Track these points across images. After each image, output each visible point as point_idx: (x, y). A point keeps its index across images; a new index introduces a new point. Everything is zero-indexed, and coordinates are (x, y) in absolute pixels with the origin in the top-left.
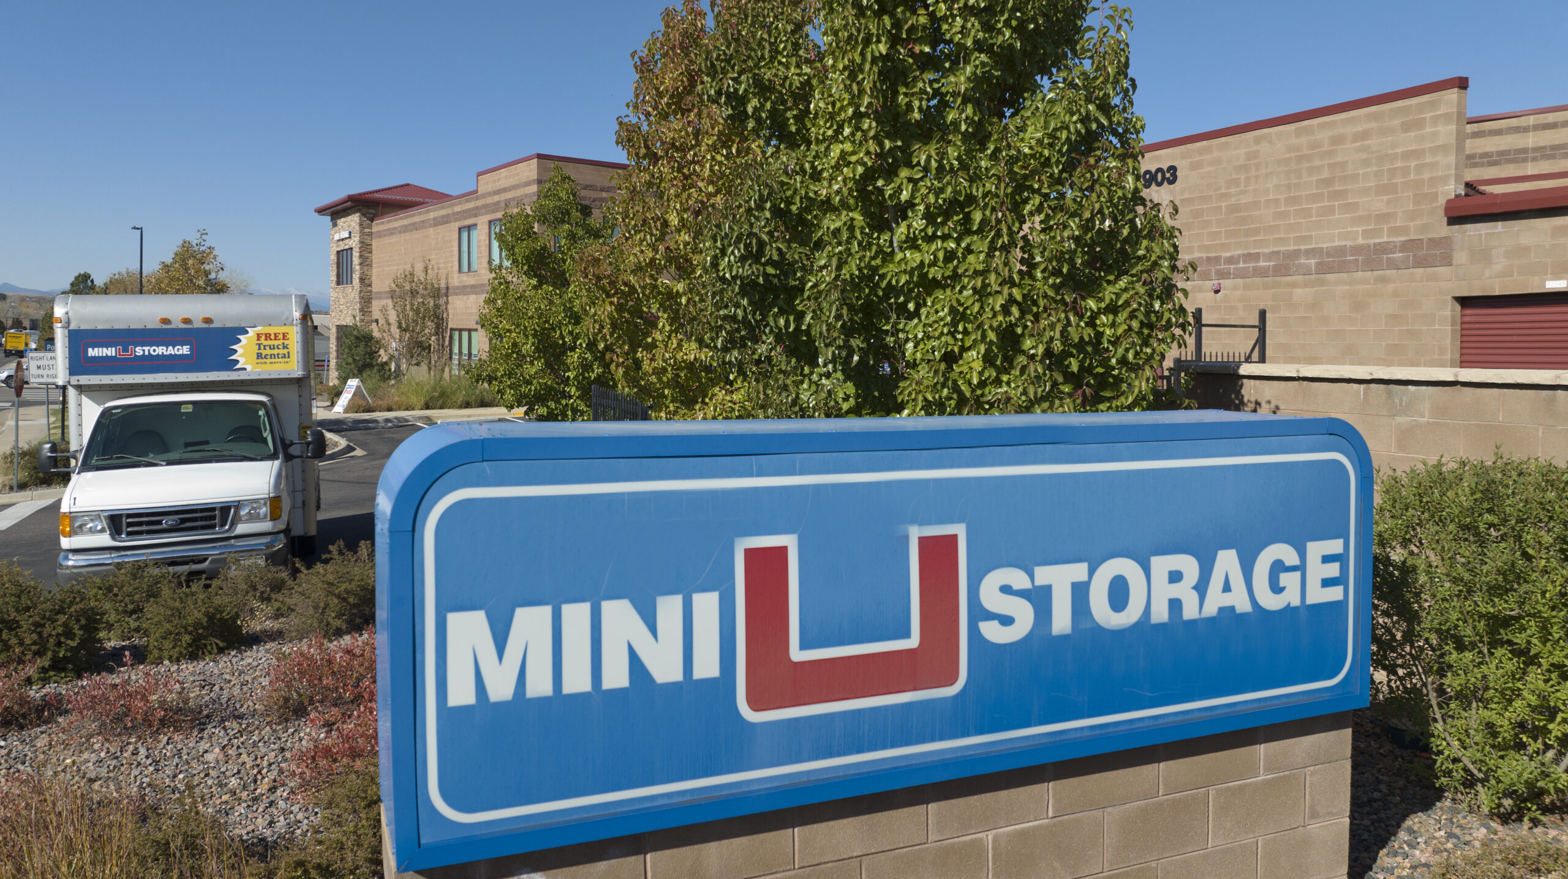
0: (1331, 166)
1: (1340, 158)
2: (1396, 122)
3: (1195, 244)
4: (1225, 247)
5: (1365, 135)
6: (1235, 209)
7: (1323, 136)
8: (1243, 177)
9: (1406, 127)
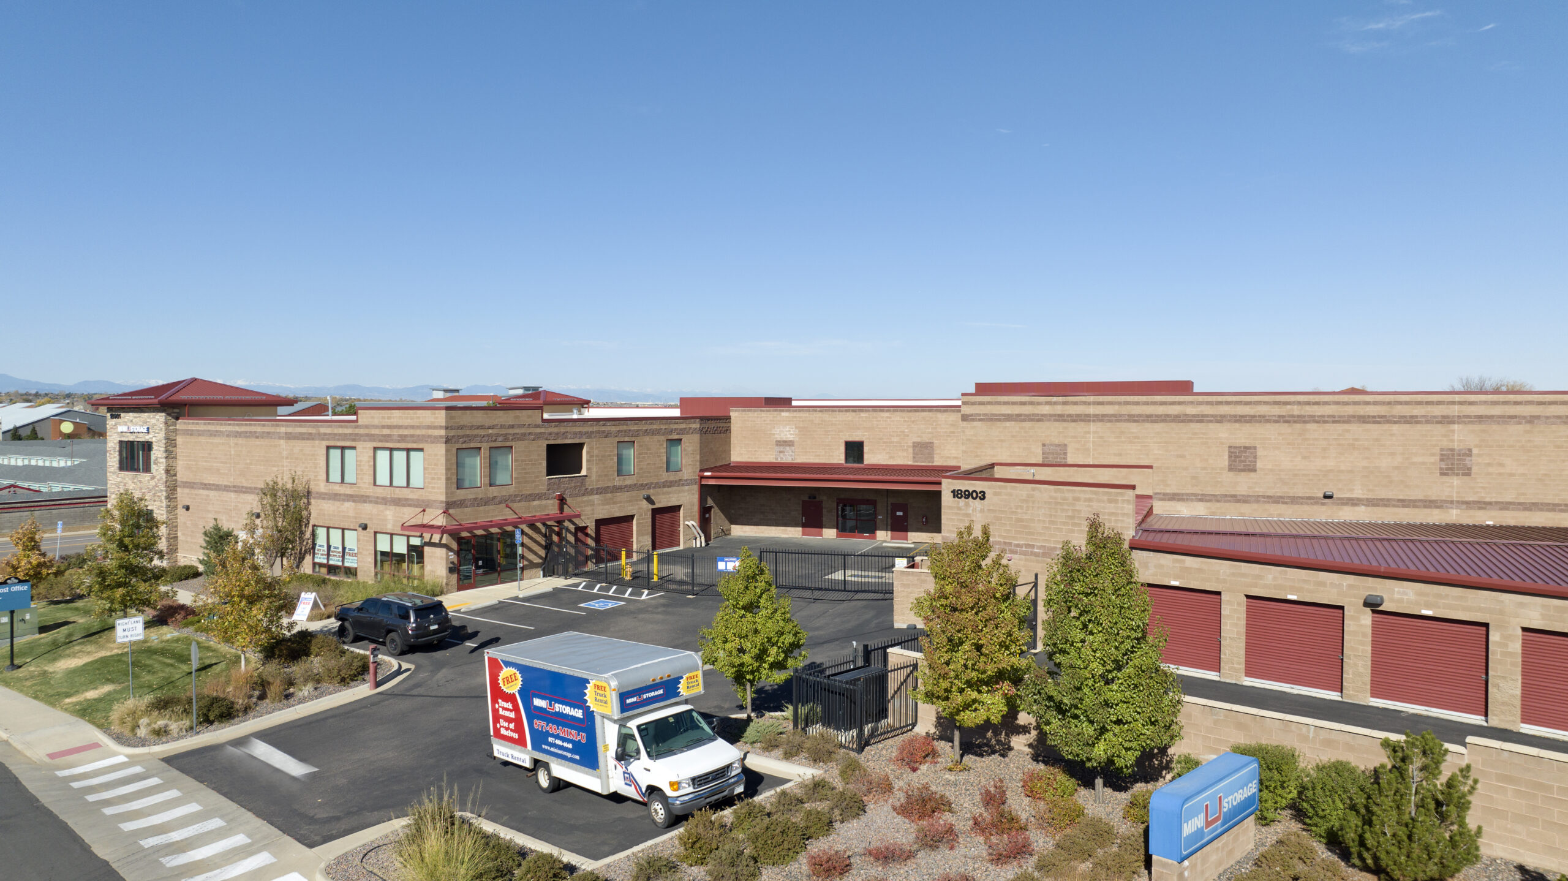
0: (1074, 511)
1: (1077, 508)
2: (1105, 498)
3: (997, 534)
4: (1015, 538)
5: (1090, 500)
6: (1021, 520)
7: (1069, 495)
8: (1025, 505)
9: (1110, 501)
